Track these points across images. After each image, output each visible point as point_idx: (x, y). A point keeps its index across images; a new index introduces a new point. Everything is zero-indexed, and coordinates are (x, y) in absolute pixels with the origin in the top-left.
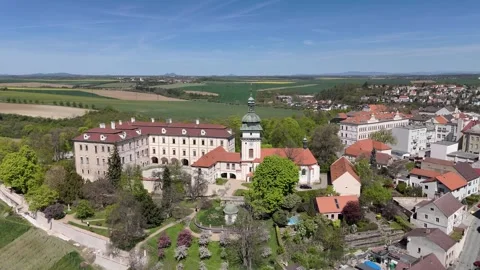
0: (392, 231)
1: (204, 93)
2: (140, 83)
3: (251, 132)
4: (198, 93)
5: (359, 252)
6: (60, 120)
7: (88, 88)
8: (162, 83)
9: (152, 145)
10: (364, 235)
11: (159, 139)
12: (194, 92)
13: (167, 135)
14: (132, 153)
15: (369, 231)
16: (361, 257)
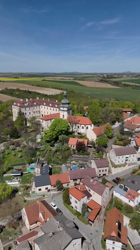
0: (96, 157)
1: (131, 84)
2: (104, 77)
3: (64, 107)
4: (128, 83)
5: (74, 162)
6: (50, 95)
7: (80, 80)
8: (115, 78)
9: (41, 109)
10: (81, 156)
11: (43, 107)
12: (126, 83)
13: (46, 105)
14: (31, 112)
15: (85, 155)
16: (74, 164)
